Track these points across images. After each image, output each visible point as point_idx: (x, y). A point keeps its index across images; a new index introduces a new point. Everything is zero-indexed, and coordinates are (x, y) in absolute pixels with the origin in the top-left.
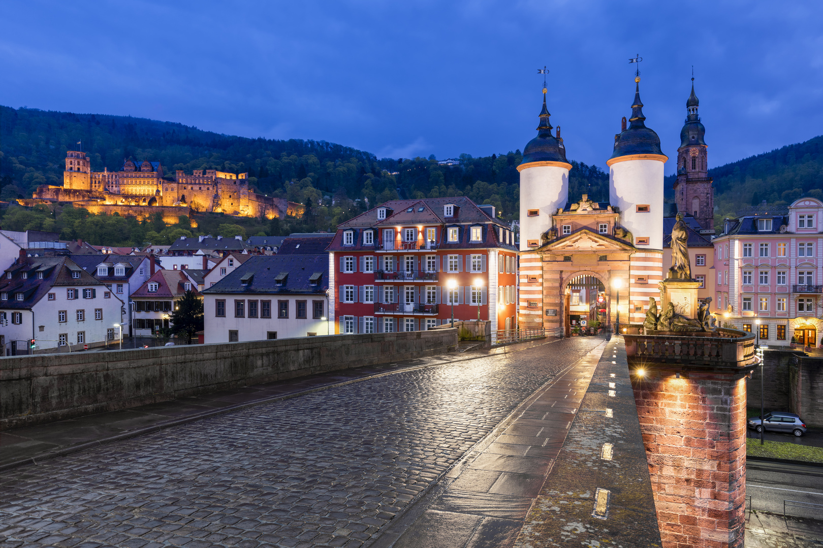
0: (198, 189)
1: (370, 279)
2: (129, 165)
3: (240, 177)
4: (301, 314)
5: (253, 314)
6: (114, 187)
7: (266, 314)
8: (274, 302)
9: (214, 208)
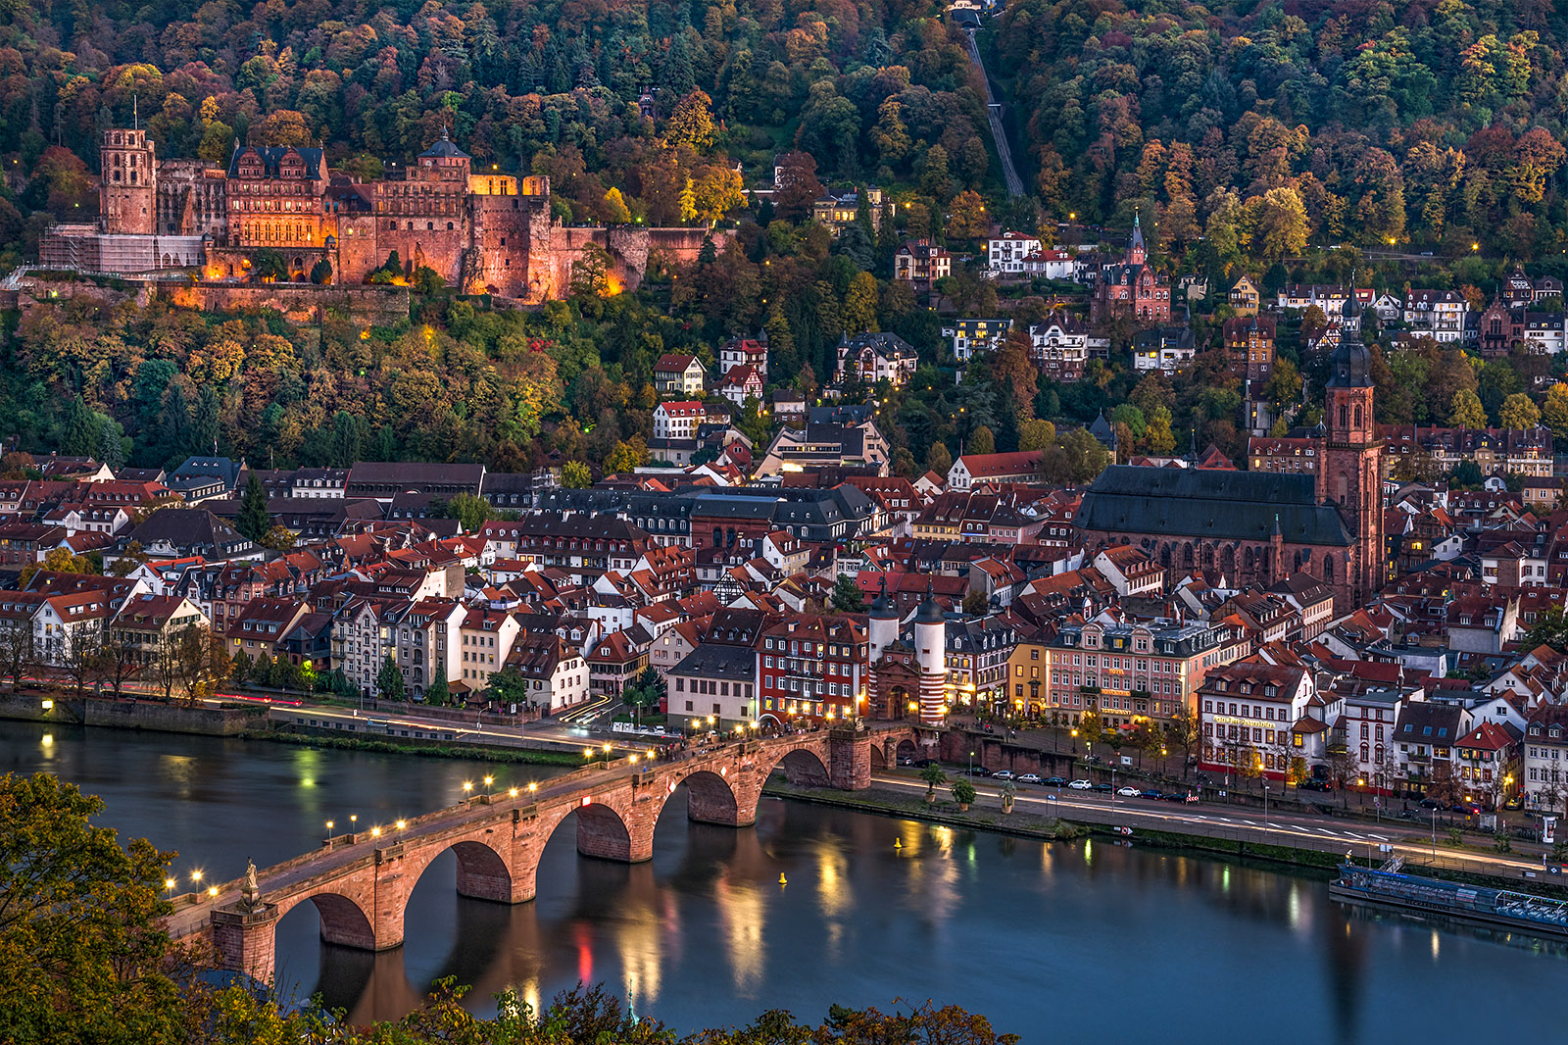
0: (424, 227)
1: (782, 673)
2: (251, 162)
3: (527, 191)
4: (737, 693)
5: (703, 691)
6: (213, 219)
7: (713, 692)
8: (719, 683)
9: (466, 280)
